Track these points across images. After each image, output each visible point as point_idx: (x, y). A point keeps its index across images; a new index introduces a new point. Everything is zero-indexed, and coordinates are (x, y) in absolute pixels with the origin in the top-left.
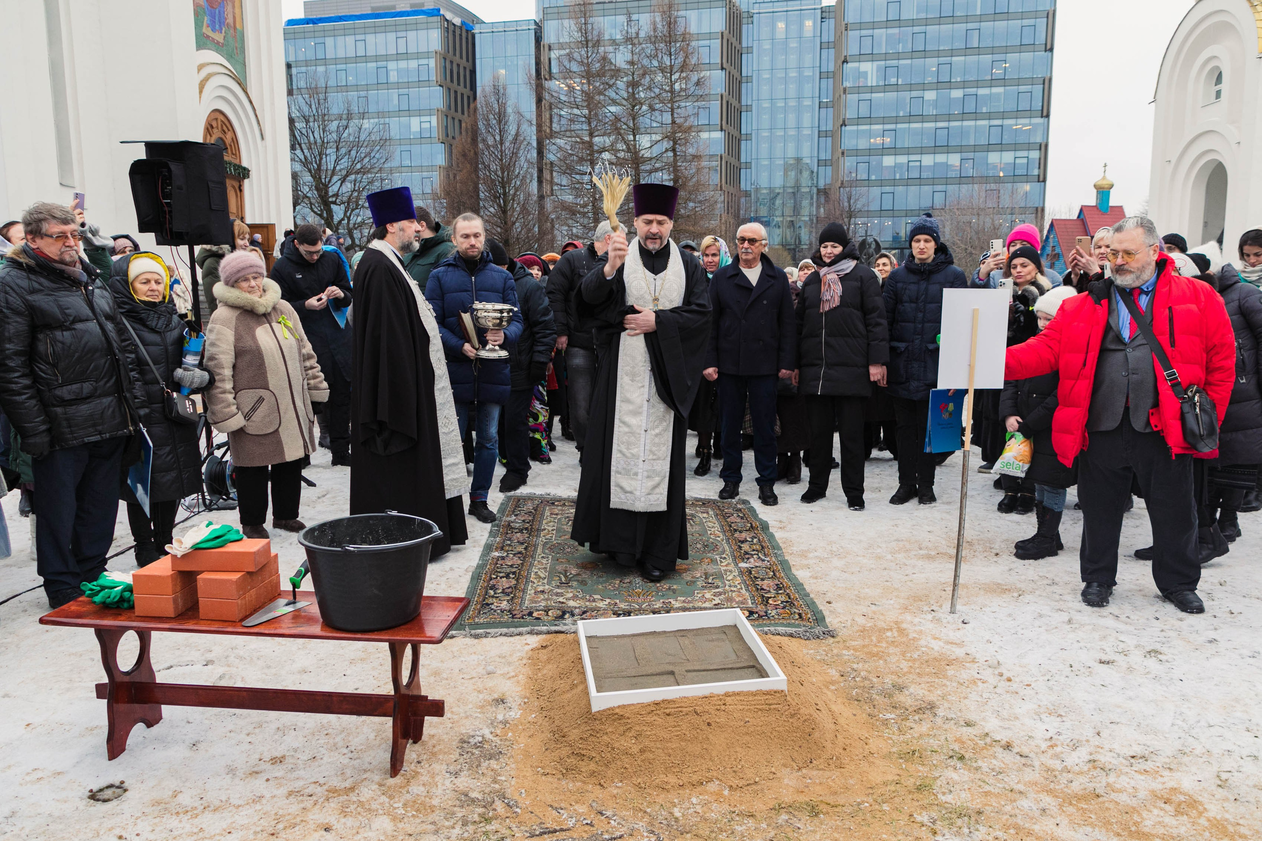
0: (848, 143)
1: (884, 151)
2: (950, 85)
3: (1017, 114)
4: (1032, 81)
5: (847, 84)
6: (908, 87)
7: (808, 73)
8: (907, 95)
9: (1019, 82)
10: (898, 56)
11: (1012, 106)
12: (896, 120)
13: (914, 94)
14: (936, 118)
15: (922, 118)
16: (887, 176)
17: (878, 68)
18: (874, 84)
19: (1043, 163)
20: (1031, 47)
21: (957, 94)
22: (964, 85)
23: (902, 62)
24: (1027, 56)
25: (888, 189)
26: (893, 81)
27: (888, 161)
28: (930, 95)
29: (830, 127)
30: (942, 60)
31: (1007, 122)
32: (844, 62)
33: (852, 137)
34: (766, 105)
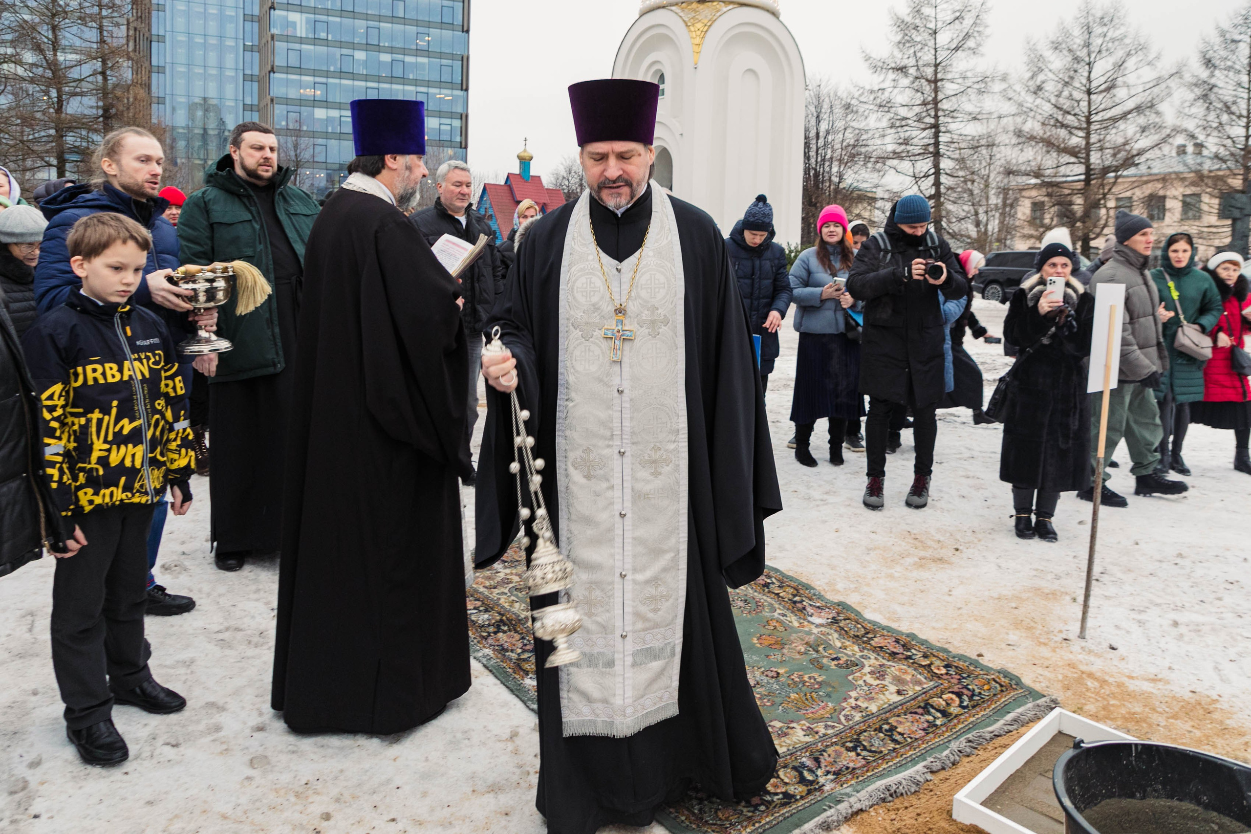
0: (277, 90)
1: (315, 103)
2: (379, 49)
3: (440, 84)
4: (452, 57)
5: (274, 31)
6: (338, 44)
7: (230, 12)
8: (337, 52)
9: (441, 55)
10: (327, 12)
11: (435, 77)
12: (327, 74)
13: (345, 51)
14: (366, 78)
15: (353, 76)
16: (318, 128)
17: (308, 21)
18: (304, 35)
19: (464, 131)
20: (451, 26)
21: (386, 58)
22: (392, 50)
23: (331, 18)
24: (447, 34)
25: (320, 141)
26: (323, 35)
27: (320, 113)
28: (360, 55)
29: (256, 71)
30: (371, 23)
31: (432, 91)
32: (270, 8)
33: (280, 85)
34: (182, 38)
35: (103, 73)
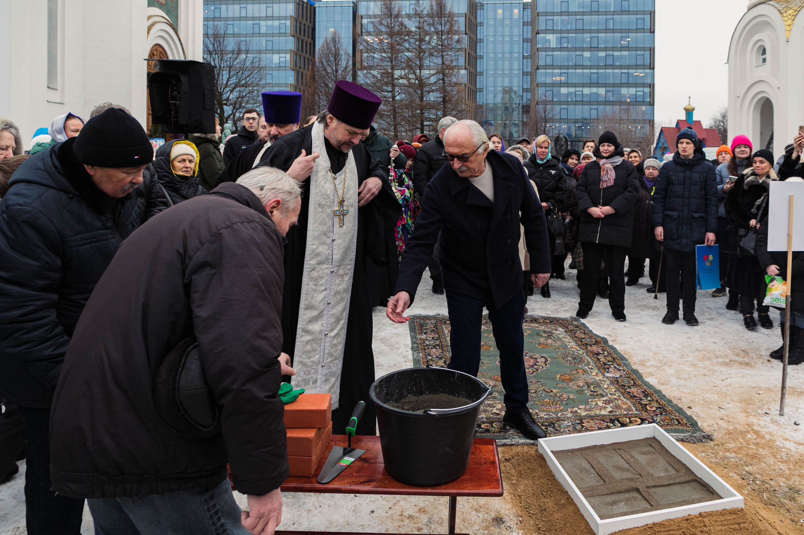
0: (540, 79)
1: (561, 85)
2: (598, 49)
3: (636, 67)
4: (644, 49)
5: (539, 46)
6: (574, 49)
7: (516, 39)
8: (573, 54)
9: (636, 49)
10: (568, 31)
11: (633, 62)
12: (568, 67)
13: (578, 53)
14: (590, 67)
15: (583, 67)
16: (563, 99)
17: (557, 38)
18: (555, 46)
19: (652, 95)
20: (643, 30)
21: (602, 54)
22: (606, 49)
23: (570, 35)
24: (640, 35)
25: (564, 106)
26: (565, 45)
27: (564, 90)
28: (587, 54)
29: (529, 70)
30: (593, 35)
31: (631, 71)
32: (537, 34)
33: (542, 76)
34: (492, 56)
35: (443, 79)
